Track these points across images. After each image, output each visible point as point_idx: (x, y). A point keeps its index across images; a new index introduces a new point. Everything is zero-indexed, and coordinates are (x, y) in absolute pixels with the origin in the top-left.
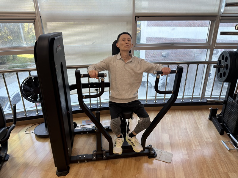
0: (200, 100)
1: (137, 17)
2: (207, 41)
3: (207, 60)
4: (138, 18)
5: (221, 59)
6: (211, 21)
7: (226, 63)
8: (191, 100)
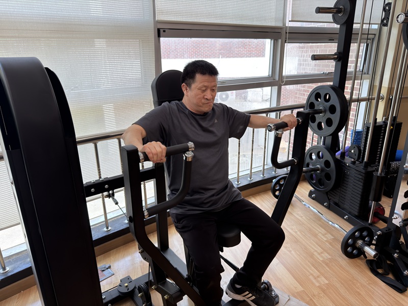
1: (161, 31)
2: (270, 74)
3: (274, 105)
4: (164, 31)
5: (313, 100)
6: (272, 41)
7: (329, 104)
8: (262, 176)
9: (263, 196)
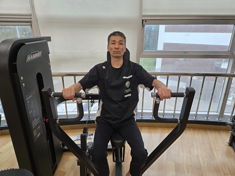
0: (217, 119)
8: (206, 118)
9: (201, 131)
